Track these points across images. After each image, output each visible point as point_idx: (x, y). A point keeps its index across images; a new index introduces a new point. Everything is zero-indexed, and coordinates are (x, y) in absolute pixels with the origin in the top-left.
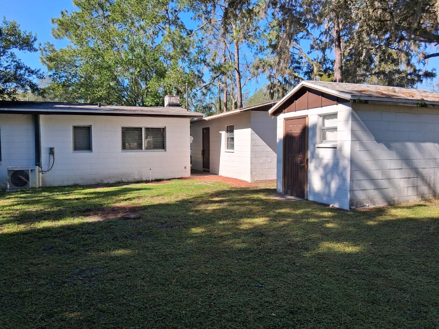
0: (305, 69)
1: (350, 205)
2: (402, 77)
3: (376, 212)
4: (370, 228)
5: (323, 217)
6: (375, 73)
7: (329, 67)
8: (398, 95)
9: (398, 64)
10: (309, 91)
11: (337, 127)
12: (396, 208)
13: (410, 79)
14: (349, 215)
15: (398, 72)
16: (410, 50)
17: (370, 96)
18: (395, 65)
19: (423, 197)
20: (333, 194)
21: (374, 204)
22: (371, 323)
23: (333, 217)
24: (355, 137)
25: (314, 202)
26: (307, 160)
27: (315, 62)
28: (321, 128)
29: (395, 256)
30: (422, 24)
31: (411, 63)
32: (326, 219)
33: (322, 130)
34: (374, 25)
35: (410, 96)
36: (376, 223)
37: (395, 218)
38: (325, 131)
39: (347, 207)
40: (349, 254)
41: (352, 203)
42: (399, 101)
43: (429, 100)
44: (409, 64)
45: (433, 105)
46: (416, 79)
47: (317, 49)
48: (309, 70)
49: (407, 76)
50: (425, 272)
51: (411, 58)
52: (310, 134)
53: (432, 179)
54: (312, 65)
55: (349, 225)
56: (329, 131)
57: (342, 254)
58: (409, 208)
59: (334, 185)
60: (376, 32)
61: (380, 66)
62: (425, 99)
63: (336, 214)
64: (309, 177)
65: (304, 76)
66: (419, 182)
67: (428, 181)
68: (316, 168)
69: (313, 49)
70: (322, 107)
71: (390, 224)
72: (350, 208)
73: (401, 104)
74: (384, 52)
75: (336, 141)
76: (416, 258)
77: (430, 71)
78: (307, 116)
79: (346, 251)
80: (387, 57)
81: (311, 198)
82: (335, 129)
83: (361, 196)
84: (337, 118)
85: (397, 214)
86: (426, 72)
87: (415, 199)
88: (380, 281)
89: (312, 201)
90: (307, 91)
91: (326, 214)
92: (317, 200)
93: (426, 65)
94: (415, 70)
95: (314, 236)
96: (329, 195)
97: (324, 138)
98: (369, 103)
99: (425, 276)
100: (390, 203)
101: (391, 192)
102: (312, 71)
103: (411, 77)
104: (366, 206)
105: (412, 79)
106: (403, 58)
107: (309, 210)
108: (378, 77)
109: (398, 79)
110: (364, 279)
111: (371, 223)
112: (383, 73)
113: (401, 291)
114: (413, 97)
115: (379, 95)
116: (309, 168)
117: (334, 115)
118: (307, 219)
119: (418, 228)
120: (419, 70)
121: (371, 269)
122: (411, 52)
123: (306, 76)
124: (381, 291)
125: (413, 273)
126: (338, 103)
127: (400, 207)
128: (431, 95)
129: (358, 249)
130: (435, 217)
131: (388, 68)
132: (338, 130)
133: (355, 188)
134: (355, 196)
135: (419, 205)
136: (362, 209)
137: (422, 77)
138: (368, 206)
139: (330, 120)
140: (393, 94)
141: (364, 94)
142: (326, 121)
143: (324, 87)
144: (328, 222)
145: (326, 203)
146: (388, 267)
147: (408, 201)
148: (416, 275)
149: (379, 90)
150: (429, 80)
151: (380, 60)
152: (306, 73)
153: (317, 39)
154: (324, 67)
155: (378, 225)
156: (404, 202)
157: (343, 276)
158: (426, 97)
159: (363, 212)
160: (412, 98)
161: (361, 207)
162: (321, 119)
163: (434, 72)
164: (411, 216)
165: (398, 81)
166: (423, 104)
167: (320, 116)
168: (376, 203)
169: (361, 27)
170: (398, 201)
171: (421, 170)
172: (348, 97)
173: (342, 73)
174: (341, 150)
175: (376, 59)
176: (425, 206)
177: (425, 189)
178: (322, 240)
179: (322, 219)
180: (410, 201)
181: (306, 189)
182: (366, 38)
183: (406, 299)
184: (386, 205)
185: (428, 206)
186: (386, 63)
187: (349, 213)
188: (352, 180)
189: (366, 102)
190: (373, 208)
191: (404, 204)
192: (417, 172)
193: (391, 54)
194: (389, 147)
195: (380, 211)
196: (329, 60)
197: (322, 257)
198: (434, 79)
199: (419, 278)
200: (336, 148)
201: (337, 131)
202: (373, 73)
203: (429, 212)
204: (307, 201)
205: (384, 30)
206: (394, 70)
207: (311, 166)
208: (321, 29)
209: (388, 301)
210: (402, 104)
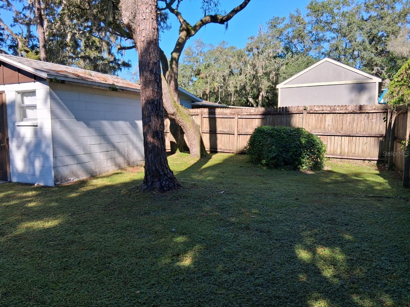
0: (9, 43)
1: (54, 181)
2: (105, 64)
3: (80, 184)
4: (72, 199)
5: (26, 197)
6: (81, 57)
7: (36, 44)
8: (93, 78)
9: (101, 52)
10: (3, 65)
11: (36, 105)
12: (97, 178)
13: (111, 67)
14: (53, 191)
15: (102, 59)
16: (110, 41)
17: (66, 77)
18: (99, 53)
19: (120, 167)
20: (37, 173)
21: (78, 178)
22: (61, 288)
23: (36, 196)
24: (54, 115)
25: (18, 184)
26: (8, 139)
27: (20, 37)
28: (20, 105)
29: (91, 220)
30: (117, 20)
31: (112, 53)
32: (29, 199)
33: (22, 107)
34: (76, 11)
35: (103, 80)
36: (78, 194)
37: (95, 187)
38: (25, 109)
39: (51, 183)
40: (48, 229)
41: (56, 180)
42: (94, 84)
43: (119, 85)
44: (110, 53)
45: (122, 90)
46: (117, 67)
47: (21, 23)
48: (14, 44)
49: (109, 63)
50: (113, 229)
51: (111, 48)
52: (9, 111)
53: (126, 151)
54: (16, 39)
55: (52, 201)
56: (29, 109)
57: (40, 231)
58: (108, 176)
59: (38, 164)
60: (78, 18)
61: (85, 50)
62: (116, 84)
63: (40, 192)
64: (11, 157)
65: (9, 50)
66: (116, 154)
67: (123, 153)
68: (19, 147)
69: (17, 23)
70: (19, 83)
71: (90, 193)
72: (55, 184)
73: (95, 87)
74: (88, 39)
75: (36, 119)
76: (108, 218)
77: (126, 61)
78: (4, 92)
79: (45, 226)
80: (91, 44)
81: (15, 180)
82: (34, 107)
83: (65, 171)
84: (35, 95)
85: (98, 183)
86: (124, 62)
87: (114, 168)
88: (74, 247)
89: (16, 183)
90: (2, 66)
91: (30, 193)
92: (21, 181)
93: (123, 56)
94: (115, 59)
95: (12, 219)
96: (34, 175)
97: (24, 116)
98: (66, 83)
99: (113, 232)
100: (93, 175)
101: (92, 165)
102: (17, 46)
103: (112, 65)
104: (70, 180)
105: (114, 67)
106: (105, 47)
107: (10, 192)
108: (84, 61)
109: (102, 65)
110: (60, 249)
111: (73, 195)
112: (89, 57)
113: (91, 250)
114: (106, 81)
115: (75, 77)
116: (10, 147)
117: (32, 93)
118: (8, 202)
119: (113, 193)
120: (118, 60)
121: (67, 238)
122: (111, 43)
123: (11, 50)
124: (74, 256)
125: (103, 233)
126: (35, 81)
127: (101, 177)
128: (122, 82)
129: (58, 222)
130: (127, 182)
131: (93, 54)
132: (37, 107)
133: (59, 164)
134: (59, 173)
135: (117, 174)
136: (68, 183)
137: (121, 66)
138: (73, 180)
139: (29, 98)
140: (88, 77)
141: (61, 74)
142: (25, 98)
143: (20, 62)
144: (30, 201)
145: (31, 182)
146: (83, 232)
147: (108, 171)
148: (106, 233)
149: (77, 72)
150: (126, 69)
151: (85, 45)
152: (10, 47)
153: (20, 13)
154: (31, 43)
155: (80, 196)
156: (105, 172)
157: (39, 252)
158: (117, 82)
159: (68, 186)
160: (105, 83)
161: (66, 181)
162: (19, 96)
163: (130, 63)
164: (109, 183)
165: (102, 67)
166: (114, 88)
167: (18, 92)
168: (80, 176)
169: (63, 10)
170: (100, 171)
171: (117, 144)
172: (44, 75)
173: (46, 52)
174: (41, 128)
175: (82, 44)
176: (121, 173)
177: (120, 160)
178: (22, 221)
179: (24, 200)
180: (110, 171)
181: (8, 170)
182: (68, 22)
183: (94, 257)
184: (89, 177)
185: (123, 173)
186: (91, 49)
187: (54, 189)
188: (55, 157)
189: (63, 82)
190: (77, 181)
191: (104, 174)
192: (114, 147)
193: (94, 42)
194: (88, 125)
195: (83, 183)
196: (35, 37)
197: (18, 239)
198: (130, 68)
199: (108, 235)
200: (37, 126)
201: (36, 109)
202: (80, 56)
203: (123, 178)
204: (10, 183)
205: (85, 18)
206: (98, 57)
207: (13, 145)
208: (24, 3)
209: (79, 263)
210: (97, 87)
